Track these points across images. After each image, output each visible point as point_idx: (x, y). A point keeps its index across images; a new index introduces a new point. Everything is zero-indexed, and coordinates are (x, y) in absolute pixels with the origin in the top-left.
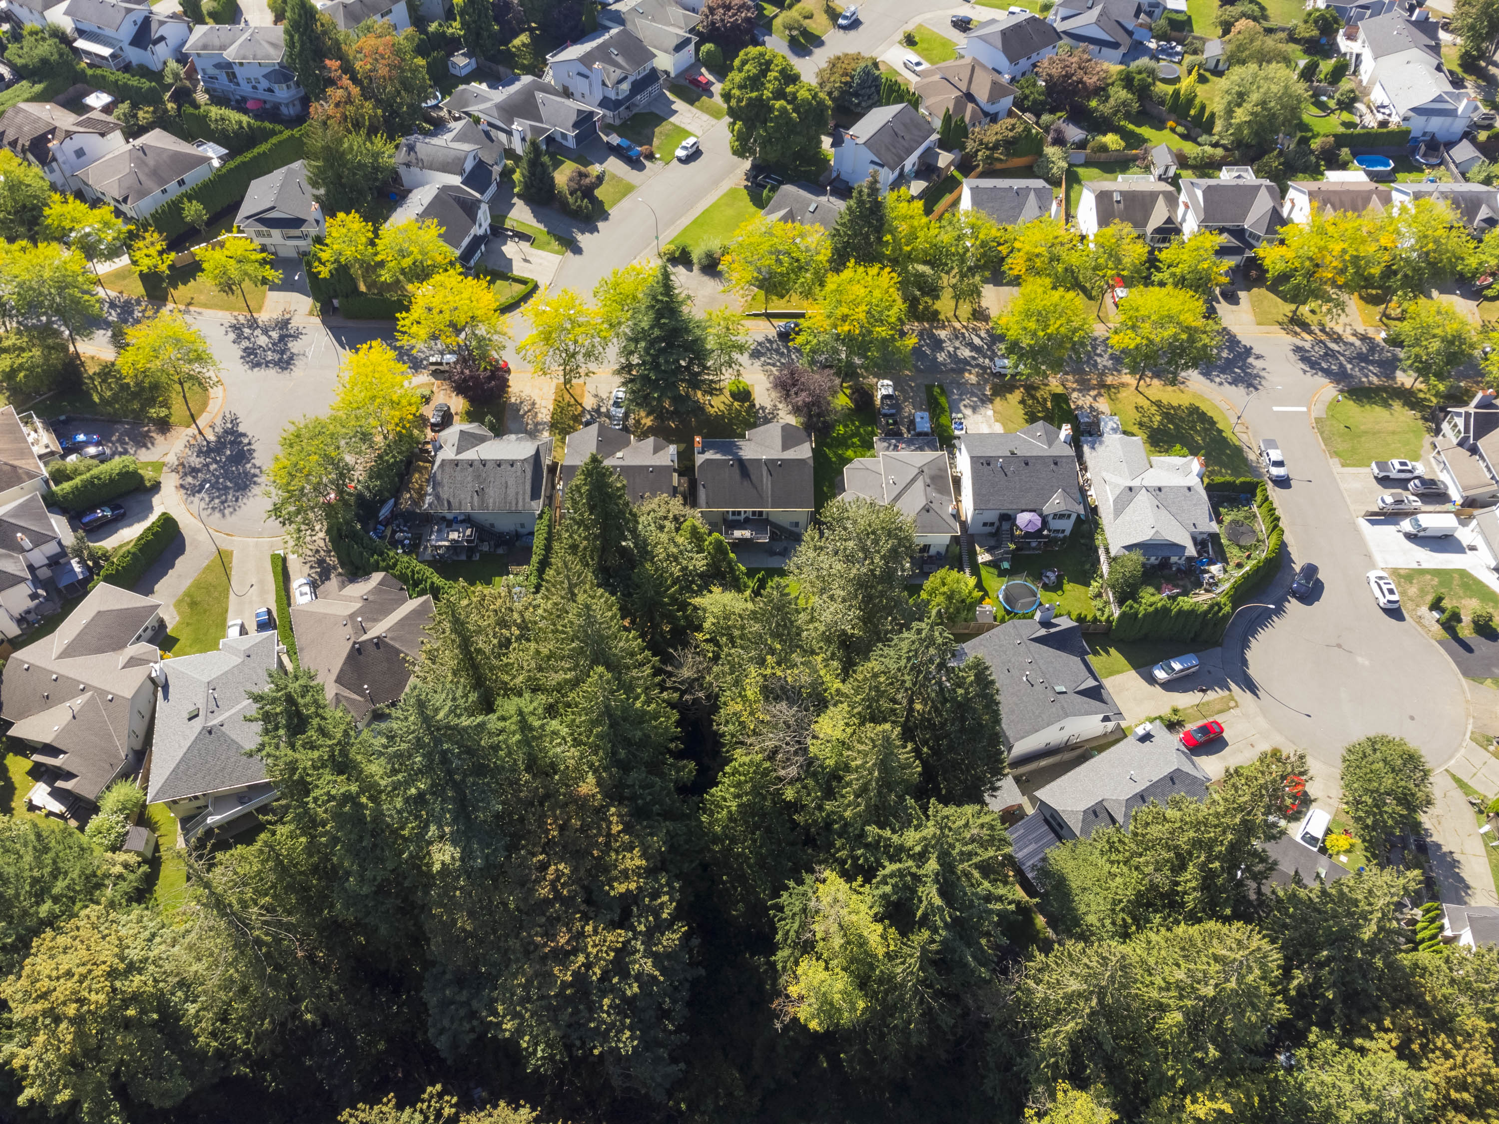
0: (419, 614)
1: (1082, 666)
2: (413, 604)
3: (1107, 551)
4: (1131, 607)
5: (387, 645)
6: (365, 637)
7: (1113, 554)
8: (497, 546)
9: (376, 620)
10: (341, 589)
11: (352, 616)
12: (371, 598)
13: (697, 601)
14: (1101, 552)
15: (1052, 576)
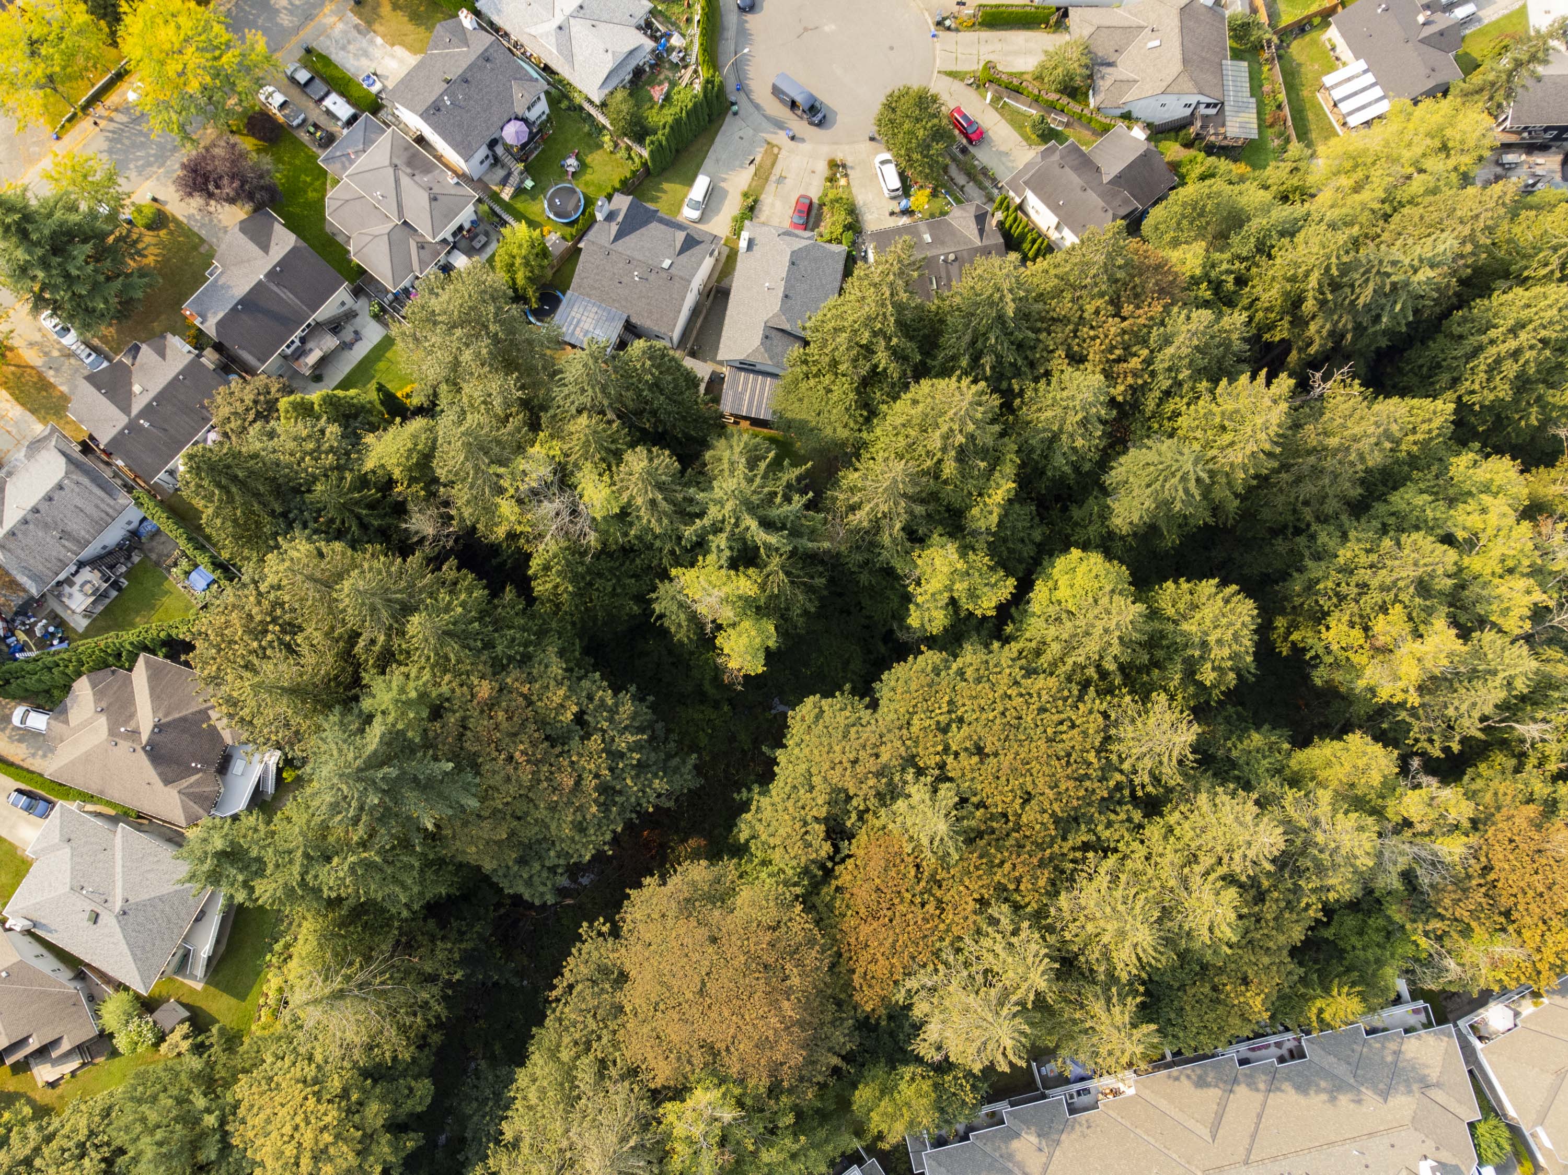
0: (154, 677)
1: (663, 227)
2: (140, 675)
3: (591, 102)
4: (652, 142)
5: (169, 724)
6: (145, 737)
7: (598, 102)
8: (129, 558)
9: (132, 715)
10: (66, 722)
11: (113, 732)
12: (104, 704)
13: (369, 465)
14: (586, 106)
15: (572, 162)
